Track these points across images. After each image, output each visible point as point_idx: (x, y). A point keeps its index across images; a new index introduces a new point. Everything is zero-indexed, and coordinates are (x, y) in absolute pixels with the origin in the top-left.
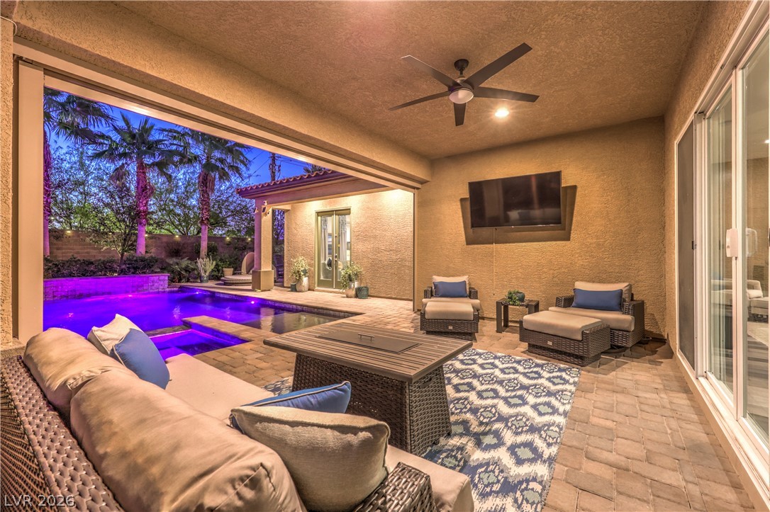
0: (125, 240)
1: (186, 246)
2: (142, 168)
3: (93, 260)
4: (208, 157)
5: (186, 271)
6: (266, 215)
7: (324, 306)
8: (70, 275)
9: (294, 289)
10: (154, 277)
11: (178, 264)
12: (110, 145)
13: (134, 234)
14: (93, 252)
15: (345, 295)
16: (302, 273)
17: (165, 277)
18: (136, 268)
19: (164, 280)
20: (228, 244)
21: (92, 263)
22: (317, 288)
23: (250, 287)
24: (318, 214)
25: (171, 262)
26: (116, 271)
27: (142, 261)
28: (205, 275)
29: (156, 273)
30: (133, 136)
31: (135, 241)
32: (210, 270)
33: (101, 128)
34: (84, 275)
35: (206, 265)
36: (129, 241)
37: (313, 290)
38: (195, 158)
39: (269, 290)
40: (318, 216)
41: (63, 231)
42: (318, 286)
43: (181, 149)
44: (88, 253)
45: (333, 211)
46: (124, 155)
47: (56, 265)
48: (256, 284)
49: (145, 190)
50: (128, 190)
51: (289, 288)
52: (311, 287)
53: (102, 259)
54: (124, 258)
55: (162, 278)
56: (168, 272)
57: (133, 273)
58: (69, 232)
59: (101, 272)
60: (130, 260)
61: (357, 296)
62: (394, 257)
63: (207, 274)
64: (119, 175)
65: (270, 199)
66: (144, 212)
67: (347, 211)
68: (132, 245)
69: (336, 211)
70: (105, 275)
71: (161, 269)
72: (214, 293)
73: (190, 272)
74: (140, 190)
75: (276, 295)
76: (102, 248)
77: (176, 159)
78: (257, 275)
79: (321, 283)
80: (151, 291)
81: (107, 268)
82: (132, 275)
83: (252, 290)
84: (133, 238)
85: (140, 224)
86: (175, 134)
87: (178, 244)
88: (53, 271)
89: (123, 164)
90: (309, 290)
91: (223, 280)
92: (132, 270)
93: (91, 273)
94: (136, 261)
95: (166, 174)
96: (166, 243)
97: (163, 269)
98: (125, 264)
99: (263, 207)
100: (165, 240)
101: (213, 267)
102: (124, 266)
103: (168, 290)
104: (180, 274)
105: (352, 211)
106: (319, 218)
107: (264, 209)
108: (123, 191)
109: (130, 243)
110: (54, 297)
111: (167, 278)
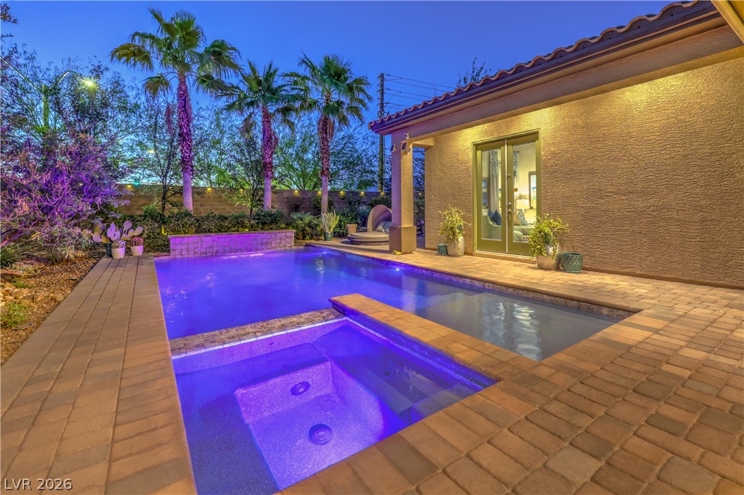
0: (253, 195)
1: (304, 200)
2: (267, 117)
3: (227, 215)
4: (327, 100)
5: (310, 227)
6: (406, 153)
7: (528, 286)
8: (209, 231)
9: (444, 251)
10: (282, 234)
11: (301, 219)
12: (239, 95)
13: (261, 188)
14: (228, 209)
15: (536, 265)
16: (458, 231)
17: (291, 233)
18: (264, 224)
19: (291, 237)
20: (343, 199)
21: (226, 218)
22: (477, 251)
23: (387, 248)
24: (478, 146)
25: (295, 217)
26: (246, 227)
27: (269, 216)
28: (329, 232)
29: (282, 229)
30: (259, 83)
31: (262, 196)
32: (334, 226)
33: (231, 78)
34: (220, 231)
35: (329, 221)
36: (257, 196)
37: (472, 255)
38: (315, 103)
39: (411, 253)
40: (477, 150)
41: (205, 189)
42: (478, 249)
43: (302, 93)
44: (224, 209)
45: (504, 140)
46: (252, 104)
47: (198, 220)
48: (396, 245)
49: (269, 139)
50: (255, 143)
51: (435, 250)
52: (469, 250)
53: (235, 214)
54: (253, 213)
55: (289, 234)
56: (293, 227)
57: (262, 229)
58: (209, 189)
59: (234, 227)
60: (258, 215)
61: (557, 269)
62: (640, 204)
63: (332, 230)
64: (248, 127)
65: (413, 131)
66: (270, 164)
67: (532, 136)
68: (259, 200)
69: (508, 139)
70: (238, 231)
71: (287, 224)
72: (344, 254)
73: (313, 228)
74: (266, 140)
75: (418, 259)
76: (235, 204)
77: (297, 104)
78: (396, 232)
79: (482, 245)
80: (279, 249)
81: (239, 223)
82: (260, 231)
83: (390, 252)
84: (261, 193)
85: (267, 176)
86: (295, 79)
87: (297, 199)
88: (195, 227)
89: (251, 113)
90: (466, 254)
91: (349, 238)
92: (261, 226)
93: (226, 229)
94: (264, 216)
95: (288, 121)
96: (288, 198)
97: (288, 225)
98: (254, 219)
99: (403, 142)
100: (286, 195)
101: (337, 222)
102: (252, 222)
103: (294, 248)
104: (303, 230)
105: (541, 135)
106: (479, 152)
107: (405, 145)
108: (251, 144)
109: (258, 198)
110: (195, 253)
111: (293, 235)
